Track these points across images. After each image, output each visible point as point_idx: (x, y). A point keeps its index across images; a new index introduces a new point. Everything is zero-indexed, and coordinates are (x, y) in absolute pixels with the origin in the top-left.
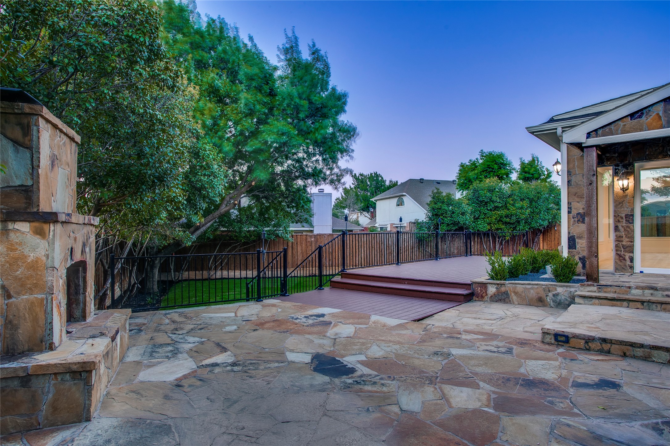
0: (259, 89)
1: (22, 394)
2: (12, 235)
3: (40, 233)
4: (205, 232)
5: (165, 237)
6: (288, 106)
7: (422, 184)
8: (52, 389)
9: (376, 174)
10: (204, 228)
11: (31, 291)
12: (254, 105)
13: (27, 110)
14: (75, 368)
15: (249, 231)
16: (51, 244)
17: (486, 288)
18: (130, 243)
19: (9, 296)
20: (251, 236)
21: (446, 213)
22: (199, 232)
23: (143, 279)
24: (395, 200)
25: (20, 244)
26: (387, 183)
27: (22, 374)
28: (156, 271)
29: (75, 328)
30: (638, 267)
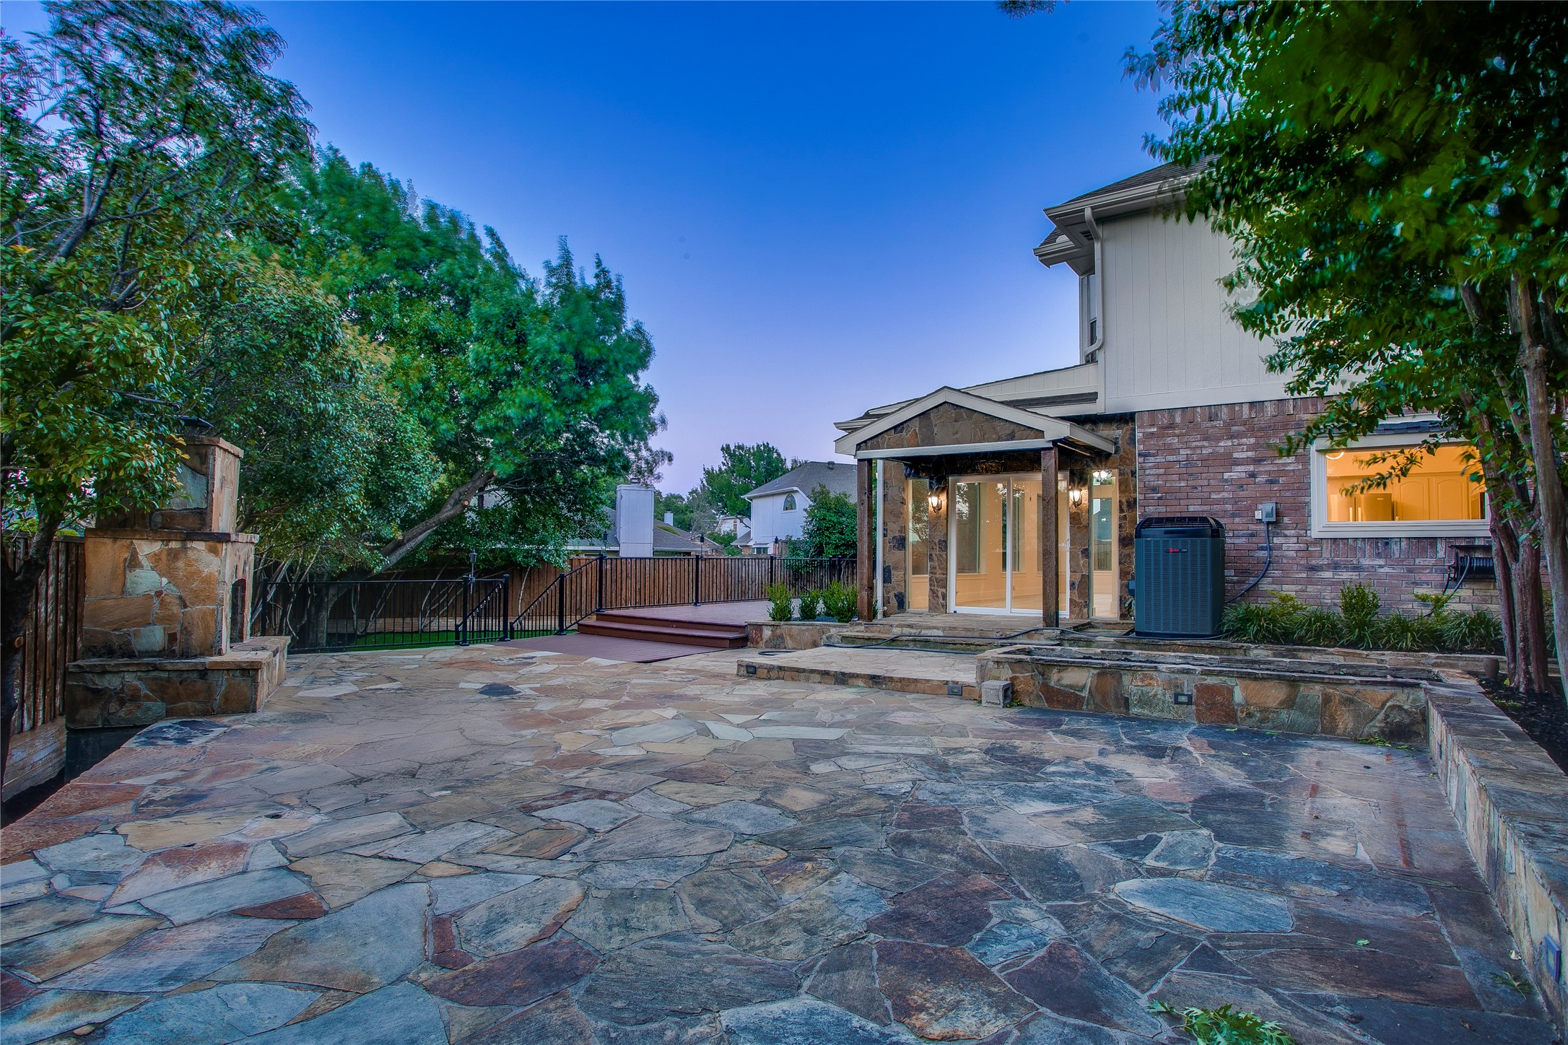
0: (499, 335)
1: (200, 685)
2: (190, 553)
3: (214, 551)
4: (414, 551)
5: (341, 558)
6: (543, 361)
7: (831, 472)
8: (225, 683)
9: (766, 446)
10: (412, 544)
11: (204, 602)
12: (489, 361)
13: (206, 442)
14: (244, 666)
15: (492, 551)
16: (223, 561)
17: (761, 631)
18: (285, 564)
19: (185, 606)
20: (496, 559)
21: (834, 526)
22: (402, 552)
23: (303, 627)
24: (781, 499)
25: (196, 560)
26: (789, 465)
27: (201, 668)
28: (325, 615)
29: (236, 645)
30: (952, 606)
